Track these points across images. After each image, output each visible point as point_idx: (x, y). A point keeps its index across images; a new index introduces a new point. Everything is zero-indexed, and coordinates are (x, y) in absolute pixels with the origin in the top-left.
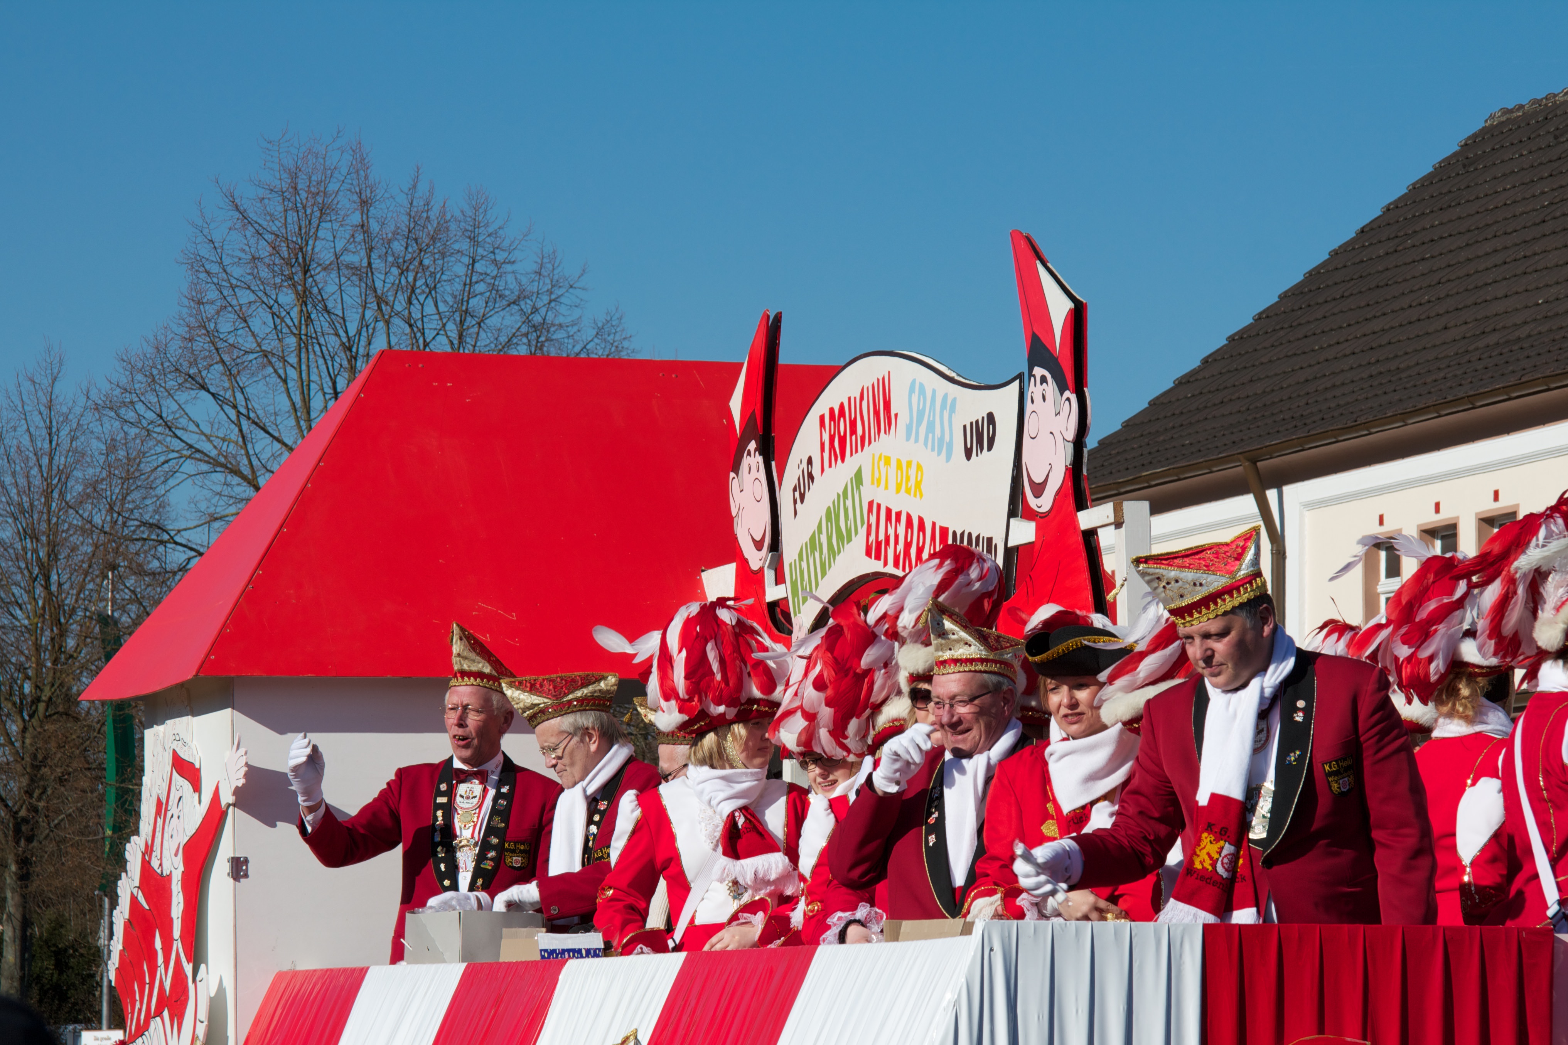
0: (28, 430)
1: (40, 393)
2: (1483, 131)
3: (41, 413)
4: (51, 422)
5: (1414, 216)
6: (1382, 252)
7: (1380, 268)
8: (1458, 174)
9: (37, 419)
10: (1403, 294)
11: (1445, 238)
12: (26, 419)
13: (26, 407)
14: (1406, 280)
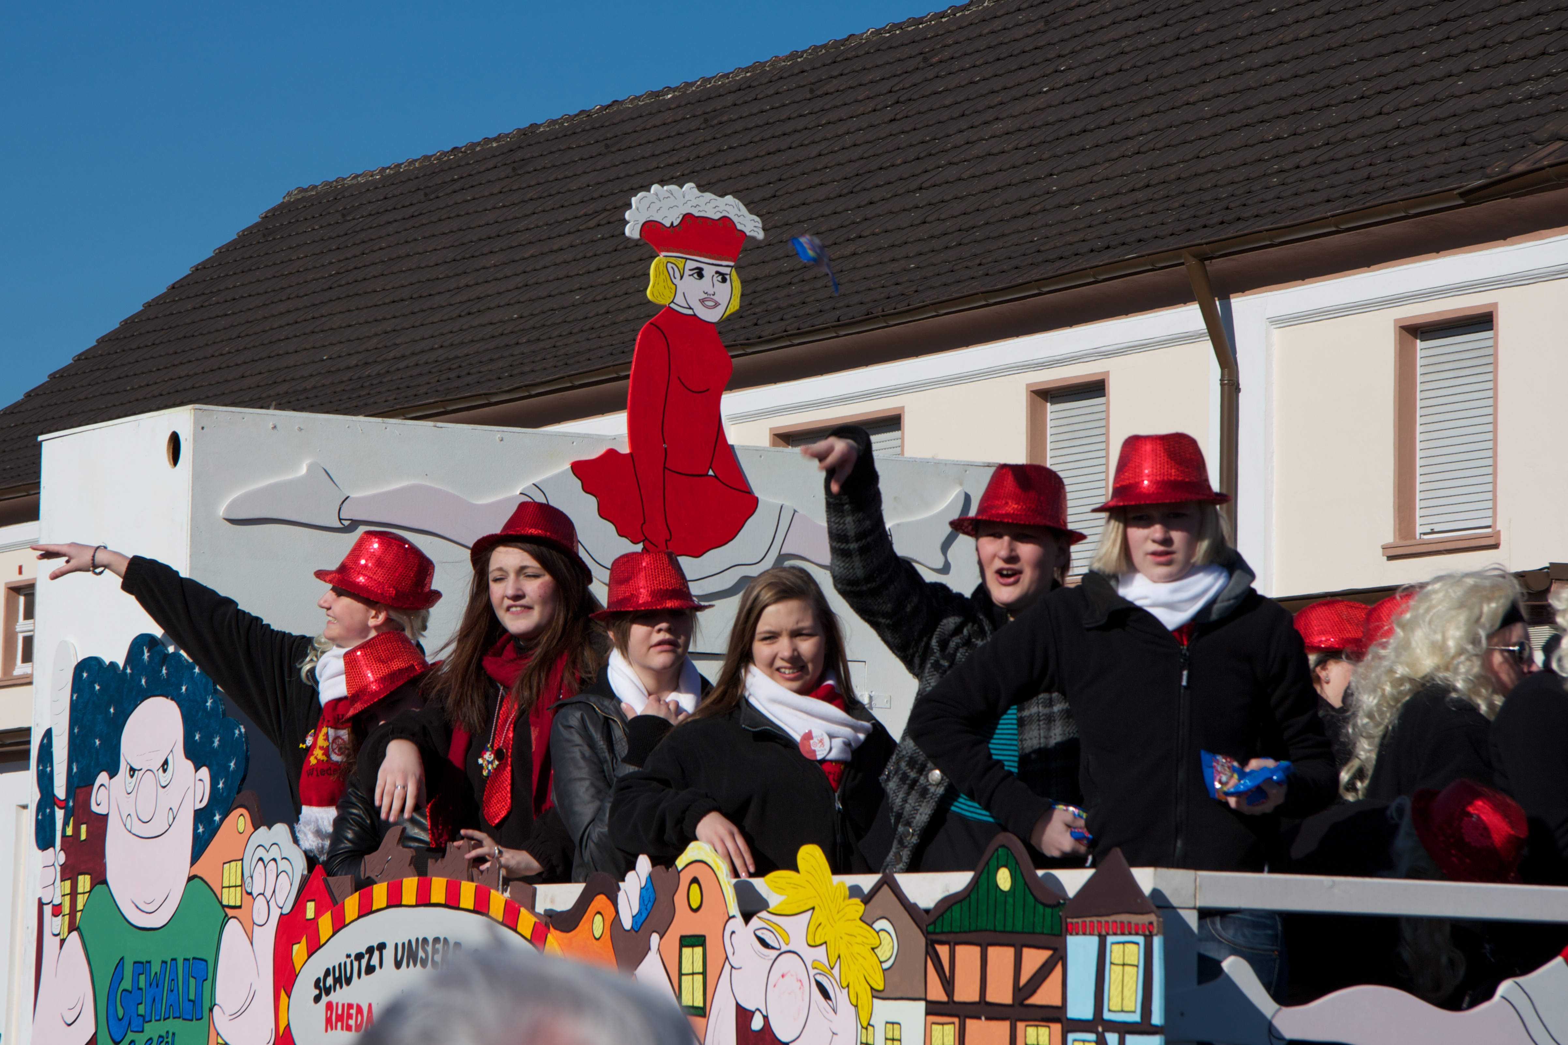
2: (282, 206)
5: (219, 277)
6: (189, 307)
7: (188, 321)
8: (259, 243)
10: (207, 345)
11: (245, 297)
14: (210, 333)
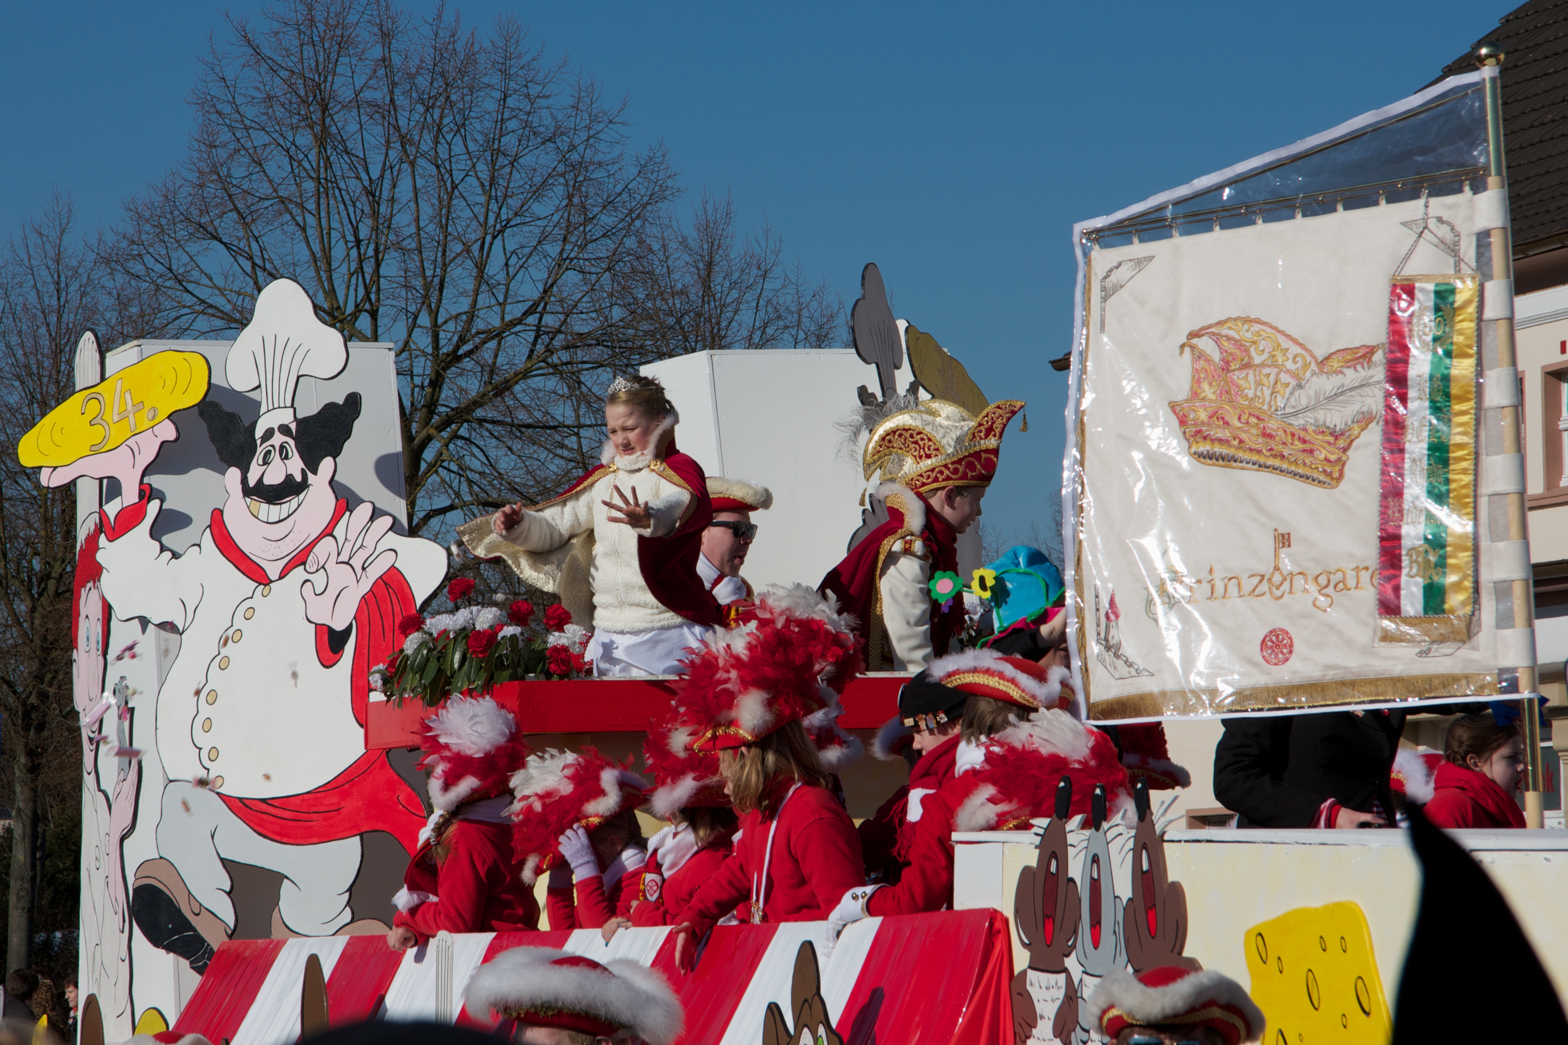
0: (35, 286)
1: (48, 246)
3: (48, 268)
4: (59, 276)
5: (1536, 28)
9: (44, 273)
12: (33, 274)
13: (32, 262)
